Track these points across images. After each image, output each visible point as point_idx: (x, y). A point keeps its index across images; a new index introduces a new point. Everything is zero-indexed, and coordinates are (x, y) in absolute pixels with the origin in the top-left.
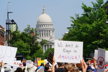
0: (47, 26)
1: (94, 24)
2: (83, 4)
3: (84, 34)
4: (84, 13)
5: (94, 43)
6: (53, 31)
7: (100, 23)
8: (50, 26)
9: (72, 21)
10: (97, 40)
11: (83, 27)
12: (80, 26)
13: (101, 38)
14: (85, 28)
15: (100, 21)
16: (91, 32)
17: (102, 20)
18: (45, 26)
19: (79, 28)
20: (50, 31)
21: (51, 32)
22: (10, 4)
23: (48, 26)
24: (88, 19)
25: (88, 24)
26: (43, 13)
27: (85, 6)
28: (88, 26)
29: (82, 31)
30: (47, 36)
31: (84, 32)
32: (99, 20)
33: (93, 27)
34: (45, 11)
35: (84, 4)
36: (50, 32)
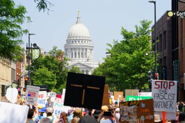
0: (82, 42)
1: (135, 54)
2: (123, 29)
3: (123, 65)
4: (124, 40)
5: (134, 77)
6: (91, 49)
7: (142, 52)
8: (86, 41)
9: (108, 49)
10: (137, 74)
11: (121, 57)
12: (118, 56)
13: (144, 71)
14: (124, 58)
15: (142, 50)
16: (131, 63)
17: (145, 50)
18: (79, 42)
19: (117, 59)
20: (86, 49)
21: (88, 51)
22: (32, 23)
23: (84, 41)
24: (128, 47)
25: (127, 54)
26: (77, 23)
27: (126, 31)
28: (128, 56)
29: (120, 62)
30: (82, 57)
31: (123, 63)
32: (141, 48)
33: (134, 58)
34: (80, 20)
35: (125, 29)
36: (86, 51)
